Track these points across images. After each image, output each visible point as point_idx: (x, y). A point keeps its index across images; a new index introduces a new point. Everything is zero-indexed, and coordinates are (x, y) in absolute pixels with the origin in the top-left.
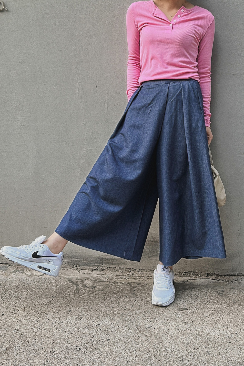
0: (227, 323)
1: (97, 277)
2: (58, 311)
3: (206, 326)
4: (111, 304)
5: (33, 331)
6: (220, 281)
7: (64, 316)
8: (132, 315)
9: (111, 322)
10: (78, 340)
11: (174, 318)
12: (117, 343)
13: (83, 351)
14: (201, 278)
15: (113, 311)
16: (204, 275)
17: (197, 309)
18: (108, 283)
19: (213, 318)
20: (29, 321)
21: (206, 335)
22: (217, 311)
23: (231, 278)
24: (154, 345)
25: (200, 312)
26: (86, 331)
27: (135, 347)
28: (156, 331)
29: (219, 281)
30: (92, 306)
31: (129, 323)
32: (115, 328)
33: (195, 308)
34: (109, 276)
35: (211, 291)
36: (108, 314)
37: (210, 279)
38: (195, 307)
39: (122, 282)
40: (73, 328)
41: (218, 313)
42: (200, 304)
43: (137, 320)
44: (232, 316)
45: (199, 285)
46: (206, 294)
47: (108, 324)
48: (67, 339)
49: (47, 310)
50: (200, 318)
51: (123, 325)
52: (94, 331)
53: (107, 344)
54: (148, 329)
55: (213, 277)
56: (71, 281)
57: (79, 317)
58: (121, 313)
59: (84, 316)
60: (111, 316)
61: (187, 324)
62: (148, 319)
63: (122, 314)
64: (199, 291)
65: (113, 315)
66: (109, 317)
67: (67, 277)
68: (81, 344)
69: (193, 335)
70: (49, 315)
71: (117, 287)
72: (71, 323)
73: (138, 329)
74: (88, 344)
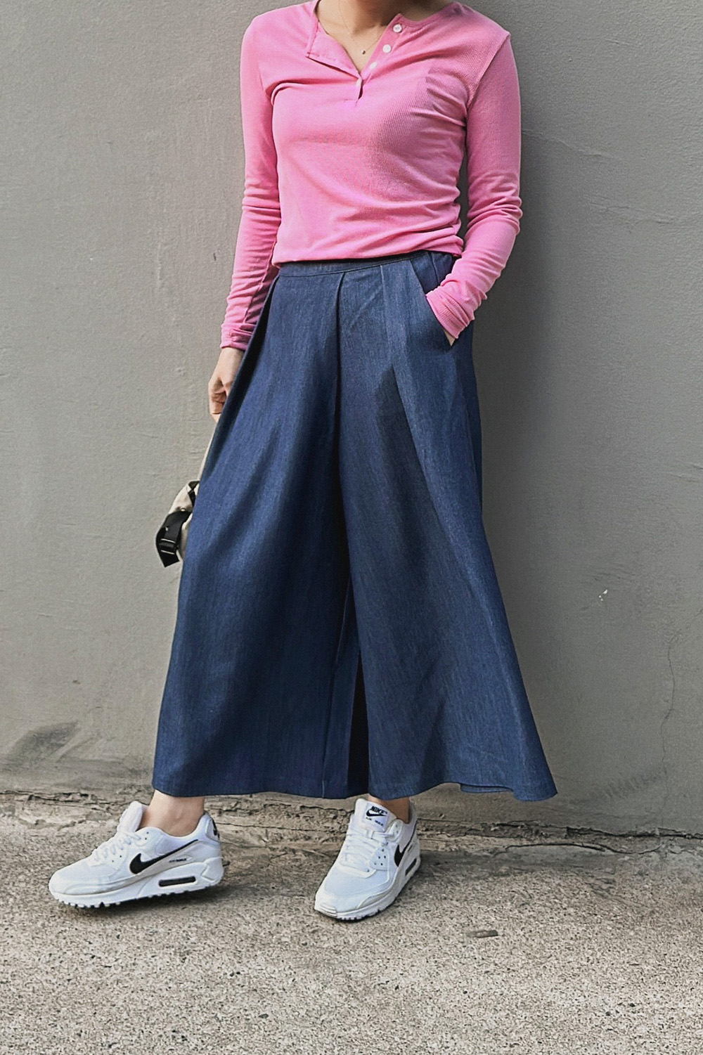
0: (609, 975)
1: (234, 834)
2: (119, 933)
3: (548, 983)
4: (274, 914)
5: (51, 987)
6: (604, 851)
7: (139, 948)
8: (335, 946)
9: (272, 967)
10: (177, 1015)
11: (456, 958)
12: (288, 1026)
13: (191, 1043)
14: (549, 841)
15: (278, 935)
16: (558, 834)
17: (527, 935)
18: (267, 854)
19: (570, 960)
20: (39, 959)
21: (543, 1007)
22: (584, 940)
23: (639, 845)
24: (392, 1031)
25: (532, 943)
26: (202, 991)
27: (340, 1037)
28: (402, 994)
29: (603, 853)
30: (218, 918)
31: (326, 970)
32: (285, 983)
33: (519, 932)
34: (269, 830)
35: (574, 881)
36: (263, 945)
37: (576, 845)
38: (522, 927)
39: (308, 850)
40: (166, 980)
41: (585, 946)
42: (538, 920)
43: (347, 962)
44: (628, 955)
45: (539, 862)
46: (557, 891)
47: (264, 971)
48: (149, 1010)
49: (89, 930)
50: (530, 961)
51: (308, 975)
52: (225, 991)
53: (261, 1027)
54: (378, 987)
55: (583, 840)
57: (182, 951)
58: (304, 942)
59: (196, 949)
60: (274, 951)
61: (491, 976)
62: (381, 960)
63: (306, 944)
64: (538, 880)
65: (279, 946)
66: (269, 951)
68: (187, 1025)
69: (507, 1007)
70: (95, 945)
71: (293, 864)
72: (158, 968)
73: (349, 986)
74: (207, 1026)
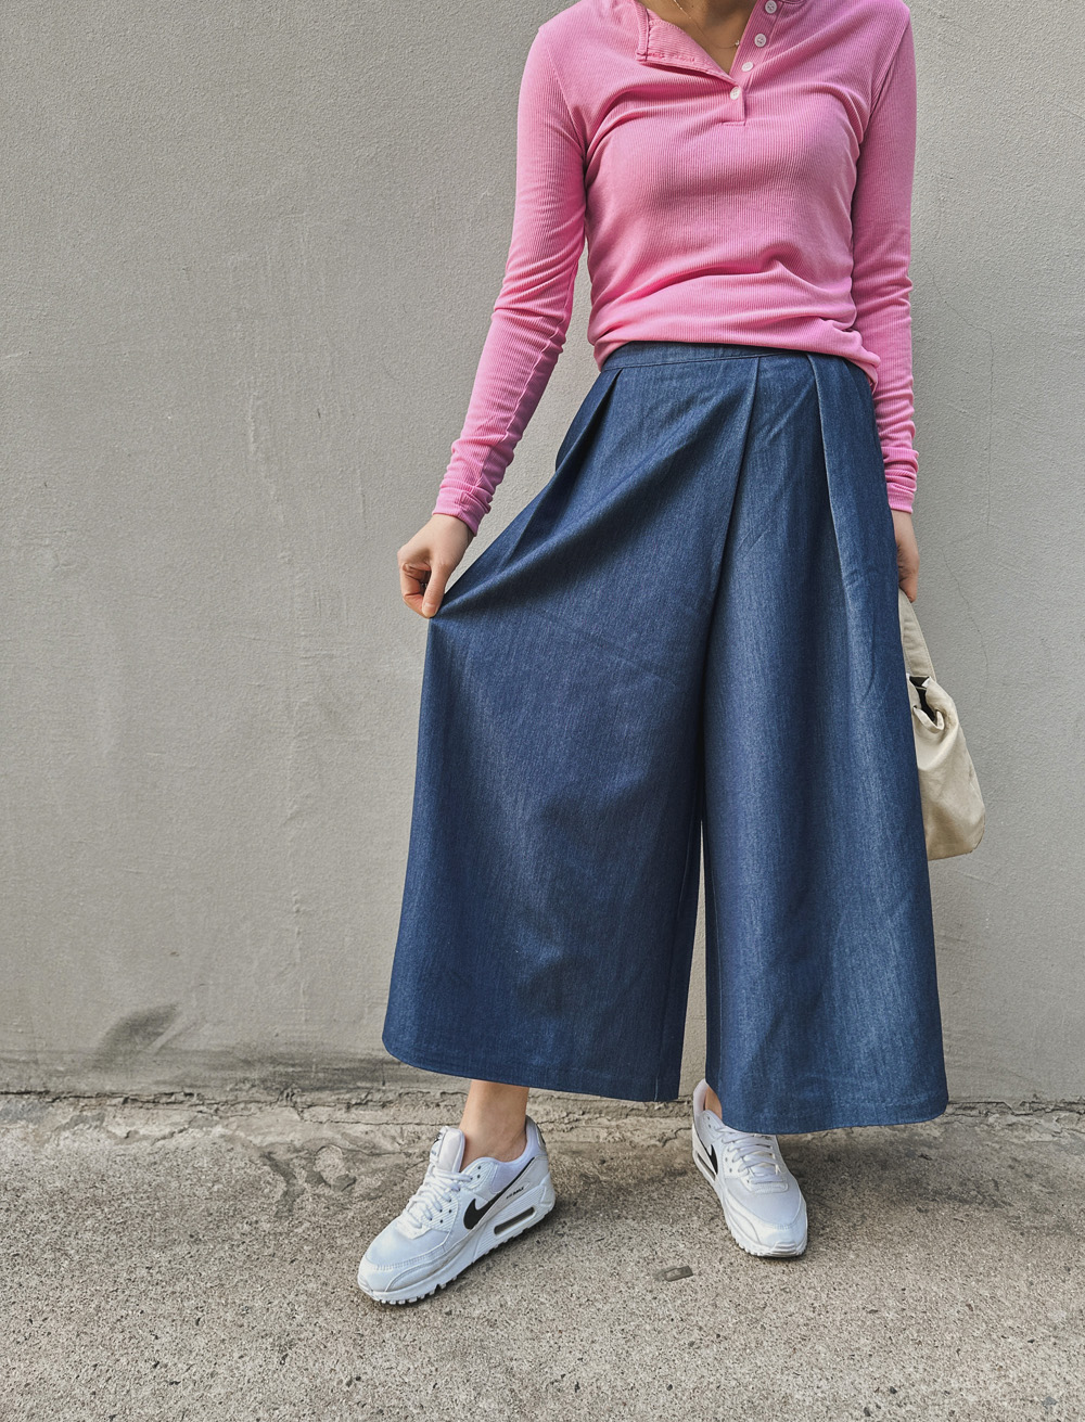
1: (363, 1136)
2: (200, 1314)
7: (223, 1341)
9: (406, 1362)
18: (401, 1163)
31: (478, 1362)
34: (404, 1127)
43: (507, 1342)
49: (159, 1312)
51: (455, 1374)
56: (268, 1157)
57: (283, 1343)
58: (448, 1310)
59: (302, 1336)
65: (415, 1319)
67: (257, 1141)
70: (163, 1340)
72: (246, 1378)
